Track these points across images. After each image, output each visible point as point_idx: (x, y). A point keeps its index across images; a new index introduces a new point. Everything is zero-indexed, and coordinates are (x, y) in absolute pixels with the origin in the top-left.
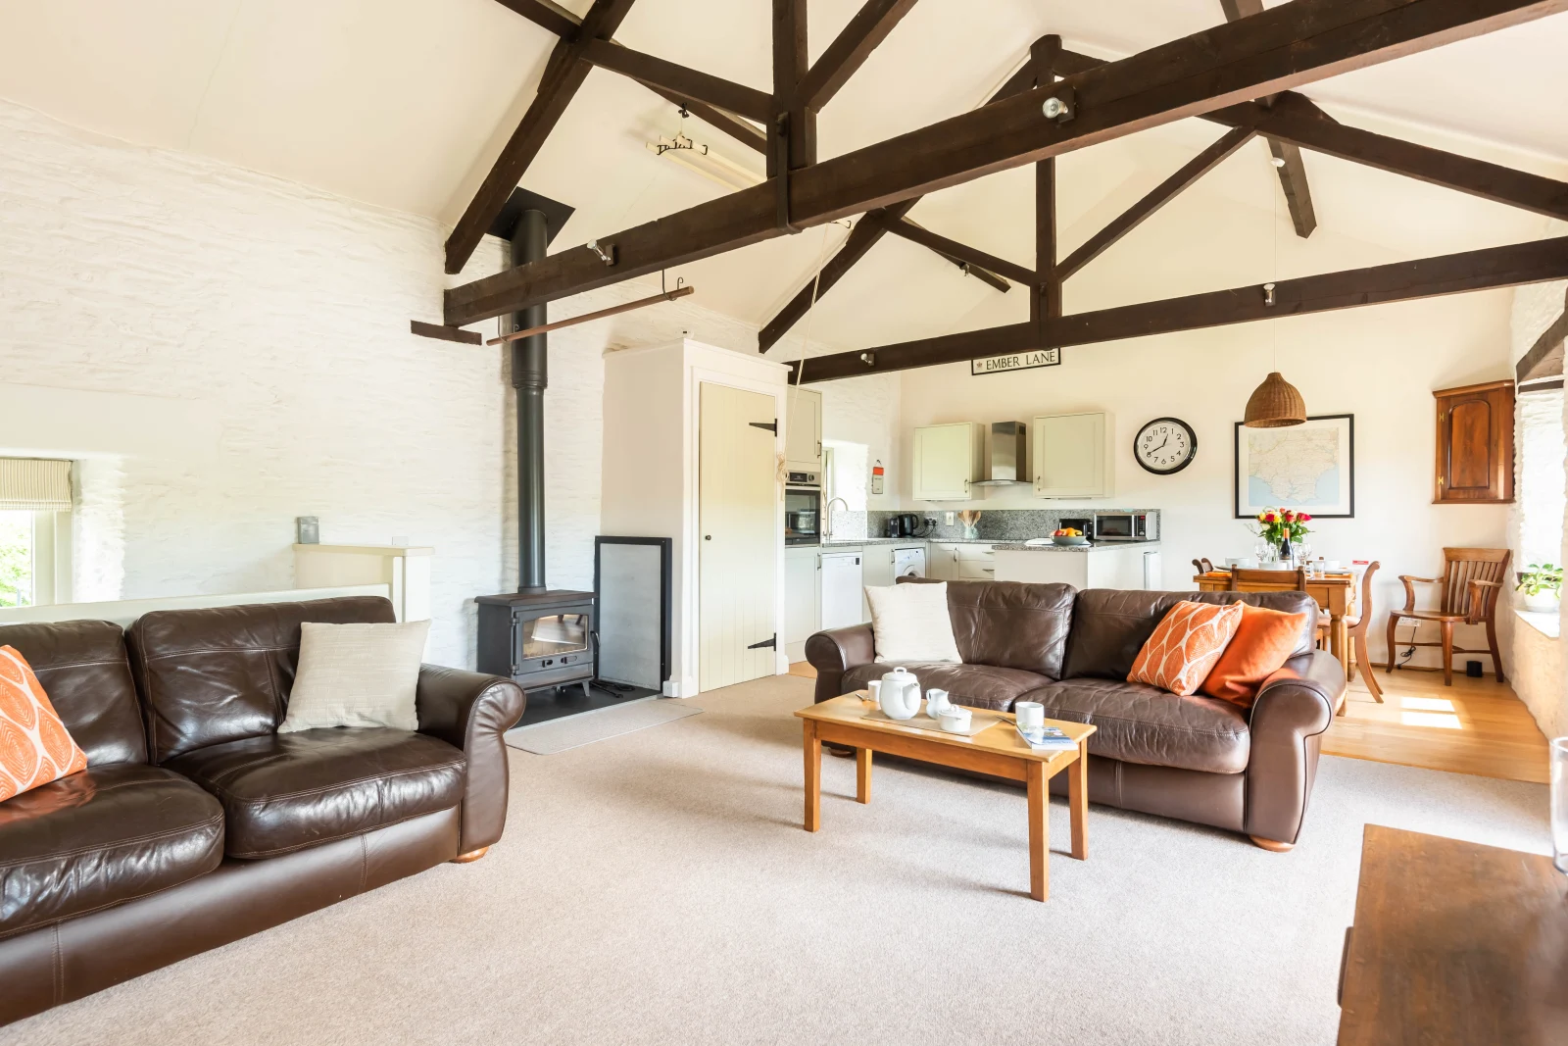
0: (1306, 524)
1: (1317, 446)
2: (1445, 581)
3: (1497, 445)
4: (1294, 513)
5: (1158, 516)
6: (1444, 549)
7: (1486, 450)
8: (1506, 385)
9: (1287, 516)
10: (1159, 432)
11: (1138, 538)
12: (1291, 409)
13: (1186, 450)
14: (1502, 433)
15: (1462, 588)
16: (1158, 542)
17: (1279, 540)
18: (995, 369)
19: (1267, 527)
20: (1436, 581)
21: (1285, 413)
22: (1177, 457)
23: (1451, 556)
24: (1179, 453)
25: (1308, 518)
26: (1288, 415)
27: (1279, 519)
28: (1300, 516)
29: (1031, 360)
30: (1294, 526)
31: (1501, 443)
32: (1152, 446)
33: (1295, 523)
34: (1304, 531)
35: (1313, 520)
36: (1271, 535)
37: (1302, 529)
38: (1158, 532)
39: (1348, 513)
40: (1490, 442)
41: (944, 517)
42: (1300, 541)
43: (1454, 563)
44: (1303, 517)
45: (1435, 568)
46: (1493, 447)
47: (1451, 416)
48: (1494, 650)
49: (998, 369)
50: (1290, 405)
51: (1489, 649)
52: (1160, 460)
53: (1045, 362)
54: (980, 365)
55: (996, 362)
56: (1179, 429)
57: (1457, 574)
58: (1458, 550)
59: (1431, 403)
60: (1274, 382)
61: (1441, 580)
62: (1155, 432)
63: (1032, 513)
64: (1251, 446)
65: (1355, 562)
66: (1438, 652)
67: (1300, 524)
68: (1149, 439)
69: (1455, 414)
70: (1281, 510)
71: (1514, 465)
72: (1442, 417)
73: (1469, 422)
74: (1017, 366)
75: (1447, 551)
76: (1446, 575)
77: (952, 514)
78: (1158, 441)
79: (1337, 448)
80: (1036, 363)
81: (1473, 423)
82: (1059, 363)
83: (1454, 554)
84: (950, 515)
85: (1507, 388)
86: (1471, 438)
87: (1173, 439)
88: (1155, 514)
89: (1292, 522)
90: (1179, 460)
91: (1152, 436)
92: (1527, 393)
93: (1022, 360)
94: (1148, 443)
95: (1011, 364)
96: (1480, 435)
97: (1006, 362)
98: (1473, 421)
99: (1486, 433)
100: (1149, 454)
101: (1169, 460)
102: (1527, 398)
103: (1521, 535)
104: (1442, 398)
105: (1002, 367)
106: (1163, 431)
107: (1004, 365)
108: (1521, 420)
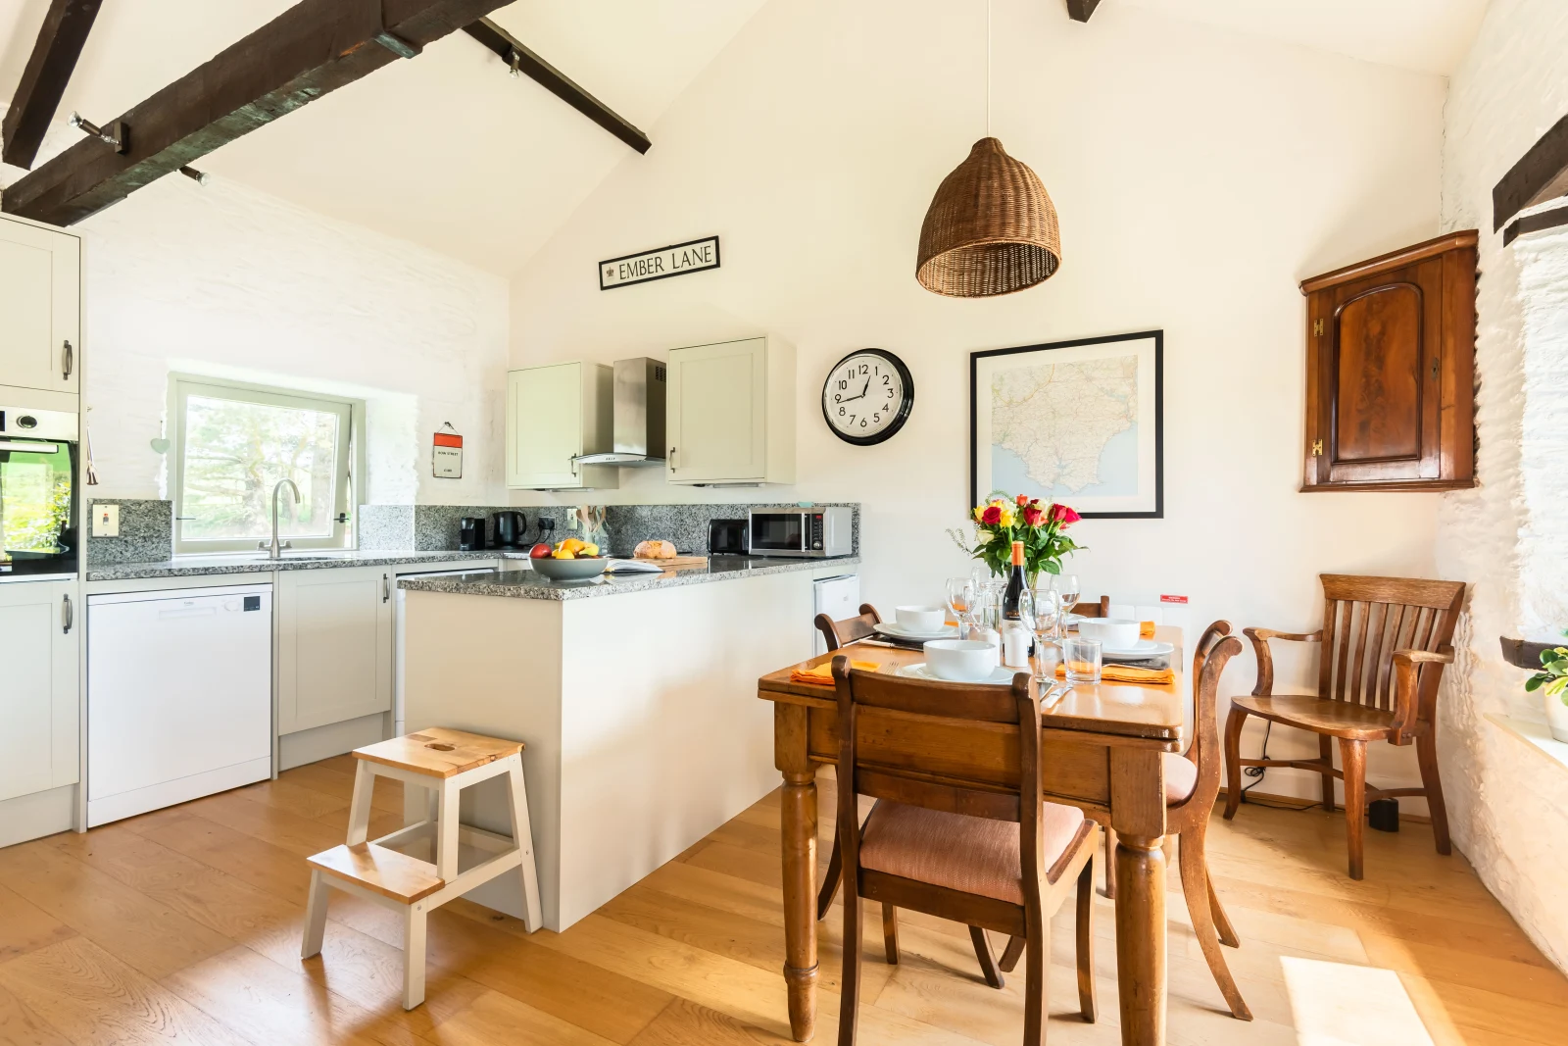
0: (1074, 531)
1: (1102, 389)
2: (1324, 637)
3: (1438, 368)
4: (1044, 506)
5: (856, 514)
6: (1323, 577)
7: (1412, 381)
8: (1458, 243)
9: (1028, 512)
10: (857, 373)
11: (812, 553)
12: (1018, 215)
13: (896, 403)
14: (1450, 343)
15: (1360, 653)
16: (855, 559)
17: (1008, 566)
18: (631, 279)
19: (987, 537)
20: (1311, 638)
21: (1004, 225)
22: (883, 415)
23: (1337, 589)
24: (886, 408)
25: (1071, 516)
26: (1010, 231)
27: (1009, 519)
28: (1056, 510)
29: (679, 261)
30: (1044, 536)
31: (1449, 364)
32: (847, 397)
33: (1046, 527)
34: (1067, 545)
35: (1083, 522)
36: (995, 551)
37: (1061, 540)
38: (855, 541)
39: (1153, 509)
40: (1423, 367)
41: (565, 515)
42: (1055, 570)
43: (1340, 604)
44: (1062, 514)
45: (1305, 611)
46: (1429, 374)
47: (1337, 324)
48: (1432, 788)
49: (635, 278)
50: (1018, 207)
51: (1420, 785)
52: (858, 421)
53: (699, 264)
54: (610, 273)
55: (632, 266)
56: (889, 369)
57: (1347, 626)
58: (1350, 579)
59: (1298, 304)
60: (983, 155)
61: (1319, 635)
62: (852, 374)
64: (996, 391)
65: (1165, 598)
66: (1312, 776)
67: (1058, 531)
68: (844, 383)
69: (1347, 317)
70: (1021, 498)
71: (1474, 410)
72: (1319, 328)
73: (1375, 328)
74: (660, 273)
75: (1327, 580)
76: (1326, 625)
77: (574, 512)
78: (855, 386)
79: (1135, 393)
80: (686, 267)
81: (1383, 333)
82: (718, 265)
83: (1340, 587)
84: (572, 512)
85: (1460, 249)
86: (1380, 362)
87: (876, 382)
88: (849, 512)
89: (1038, 525)
90: (887, 419)
91: (847, 379)
92: (1522, 241)
93: (667, 262)
94: (842, 392)
95: (652, 269)
96: (1399, 354)
97: (646, 266)
98: (1384, 326)
99: (1413, 347)
100: (842, 410)
101: (870, 420)
102: (1521, 250)
103: (1515, 557)
104: (1320, 292)
105: (641, 274)
106: (863, 370)
107: (643, 271)
108: (1520, 297)
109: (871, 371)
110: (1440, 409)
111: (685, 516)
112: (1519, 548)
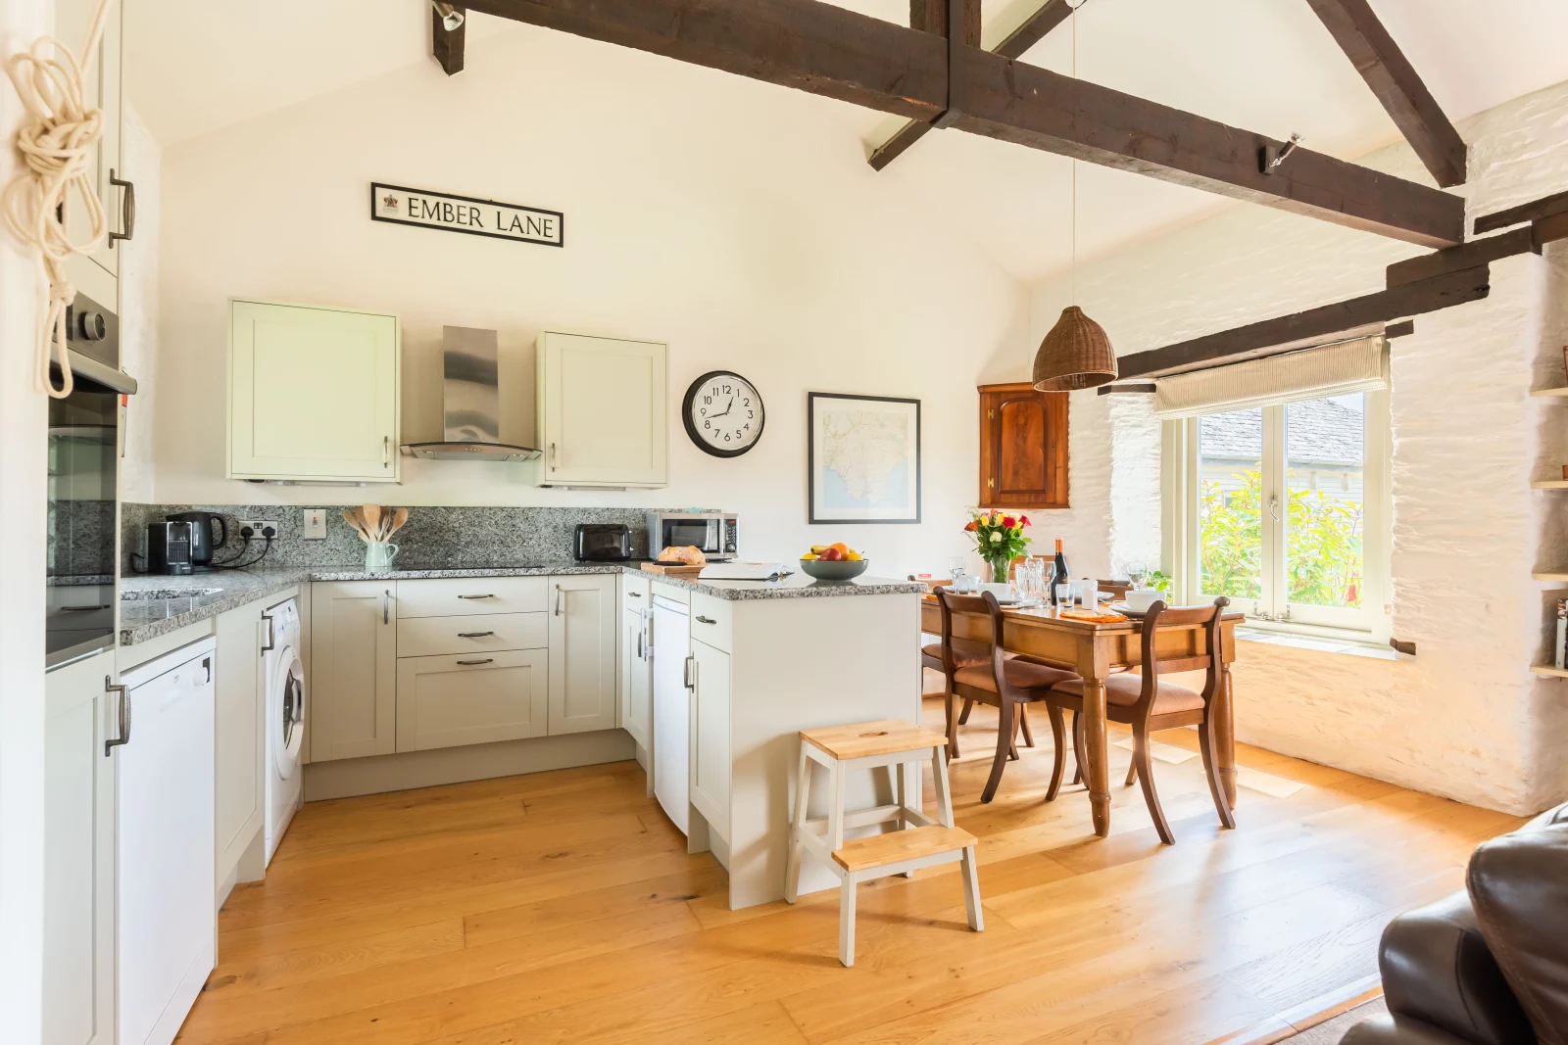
1: (889, 433)
3: (1055, 447)
7: (1041, 451)
10: (721, 390)
11: (728, 555)
13: (753, 424)
14: (1061, 435)
18: (426, 221)
22: (742, 433)
24: (746, 427)
29: (506, 223)
31: (1060, 445)
32: (711, 409)
39: (915, 517)
40: (1047, 445)
41: (298, 520)
46: (1050, 449)
47: (1000, 414)
49: (433, 222)
52: (722, 435)
53: (534, 235)
55: (432, 206)
56: (749, 393)
59: (975, 399)
60: (1072, 318)
62: (715, 391)
63: (511, 513)
64: (827, 426)
68: (708, 400)
69: (1007, 411)
71: (1068, 470)
72: (991, 414)
73: (1022, 420)
74: (476, 227)
77: (321, 514)
78: (719, 404)
79: (906, 439)
80: (516, 232)
81: (1026, 424)
82: (563, 245)
84: (315, 517)
86: (1025, 440)
87: (738, 403)
90: (745, 437)
91: (711, 395)
92: (1111, 396)
93: (488, 217)
94: (707, 406)
95: (466, 219)
96: (1034, 436)
97: (455, 212)
98: (1026, 420)
99: (1041, 434)
100: (707, 424)
101: (733, 435)
102: (1110, 399)
103: (1108, 541)
104: (991, 393)
105: (445, 220)
106: (726, 390)
107: (449, 217)
108: (1109, 421)
109: (734, 392)
110: (1056, 468)
111: (518, 521)
112: (1111, 538)
